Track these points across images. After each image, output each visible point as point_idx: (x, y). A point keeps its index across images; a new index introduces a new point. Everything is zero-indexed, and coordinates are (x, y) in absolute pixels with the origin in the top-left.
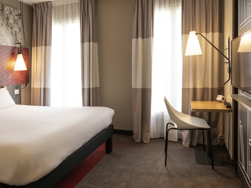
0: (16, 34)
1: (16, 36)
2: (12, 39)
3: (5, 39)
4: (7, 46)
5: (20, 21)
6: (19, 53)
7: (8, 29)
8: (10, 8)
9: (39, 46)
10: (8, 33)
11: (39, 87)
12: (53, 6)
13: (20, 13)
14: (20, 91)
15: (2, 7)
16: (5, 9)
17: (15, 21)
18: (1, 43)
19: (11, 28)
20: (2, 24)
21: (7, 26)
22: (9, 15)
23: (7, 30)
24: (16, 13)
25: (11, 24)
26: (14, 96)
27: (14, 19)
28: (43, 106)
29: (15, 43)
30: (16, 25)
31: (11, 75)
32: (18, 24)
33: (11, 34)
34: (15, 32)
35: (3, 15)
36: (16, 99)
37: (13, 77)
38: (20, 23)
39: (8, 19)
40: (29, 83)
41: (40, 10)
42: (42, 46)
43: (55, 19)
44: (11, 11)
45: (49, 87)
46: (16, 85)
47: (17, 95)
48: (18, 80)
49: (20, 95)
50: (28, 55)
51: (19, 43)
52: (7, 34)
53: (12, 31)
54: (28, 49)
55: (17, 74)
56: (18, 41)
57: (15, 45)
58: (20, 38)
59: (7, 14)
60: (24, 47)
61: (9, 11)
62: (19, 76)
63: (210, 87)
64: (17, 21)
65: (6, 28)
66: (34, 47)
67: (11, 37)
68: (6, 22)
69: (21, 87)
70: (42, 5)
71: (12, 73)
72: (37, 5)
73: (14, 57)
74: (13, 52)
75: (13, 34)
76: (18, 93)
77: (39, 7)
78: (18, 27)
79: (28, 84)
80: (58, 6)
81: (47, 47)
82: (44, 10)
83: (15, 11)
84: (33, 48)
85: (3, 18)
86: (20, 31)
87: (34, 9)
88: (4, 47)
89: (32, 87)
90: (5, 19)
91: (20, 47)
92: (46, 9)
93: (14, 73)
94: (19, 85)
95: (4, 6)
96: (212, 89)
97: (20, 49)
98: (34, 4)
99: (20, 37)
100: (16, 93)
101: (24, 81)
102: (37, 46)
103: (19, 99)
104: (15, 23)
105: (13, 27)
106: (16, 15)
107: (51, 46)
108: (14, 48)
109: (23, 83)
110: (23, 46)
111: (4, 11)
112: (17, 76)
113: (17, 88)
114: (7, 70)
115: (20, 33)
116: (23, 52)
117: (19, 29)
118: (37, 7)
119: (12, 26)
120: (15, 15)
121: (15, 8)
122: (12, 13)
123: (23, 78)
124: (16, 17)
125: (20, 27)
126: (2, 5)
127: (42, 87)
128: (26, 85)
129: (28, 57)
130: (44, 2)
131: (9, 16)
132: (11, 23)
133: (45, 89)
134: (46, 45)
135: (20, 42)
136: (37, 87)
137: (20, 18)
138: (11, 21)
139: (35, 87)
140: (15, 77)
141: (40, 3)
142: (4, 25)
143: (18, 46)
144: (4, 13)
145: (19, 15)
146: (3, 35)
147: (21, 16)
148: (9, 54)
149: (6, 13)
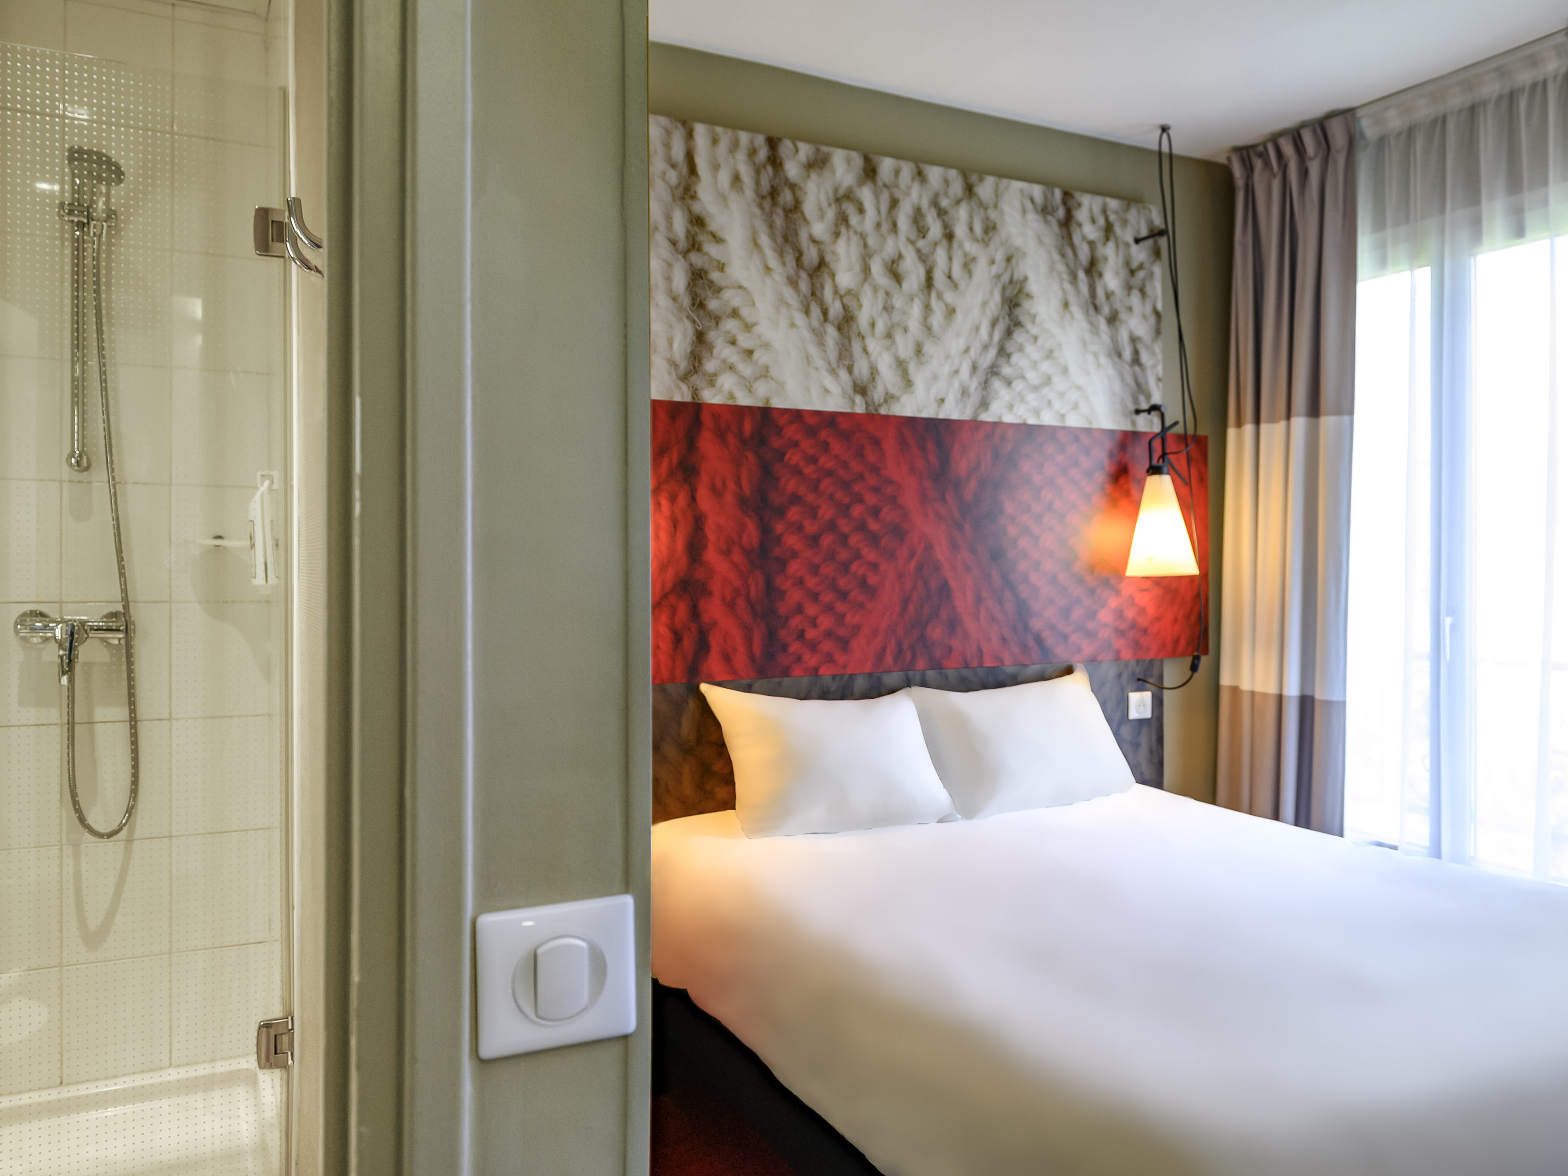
0: (1136, 352)
1: (1137, 368)
2: (1117, 387)
3: (1079, 388)
4: (1088, 431)
5: (1159, 271)
6: (1155, 470)
7: (1095, 330)
8: (1108, 200)
9: (1272, 420)
10: (1096, 355)
11: (1272, 689)
12: (1363, 136)
13: (1158, 221)
14: (1158, 702)
15: (1064, 203)
16: (1082, 215)
17: (1132, 272)
18: (1063, 416)
19: (1113, 319)
20: (1066, 305)
21: (1092, 311)
22: (1099, 246)
23: (1092, 332)
24: (1139, 222)
25: (1109, 295)
26: (1126, 731)
27: (1127, 263)
28: (1297, 824)
29: (1132, 407)
30: (1135, 299)
31: (1113, 602)
32: (1148, 289)
33: (1109, 356)
34: (1134, 340)
35: (1069, 252)
36: (1135, 745)
37: (1119, 614)
38: (1158, 287)
39: (1093, 268)
40: (1206, 652)
41: (1276, 184)
42: (1288, 416)
43: (1380, 223)
44: (1112, 218)
45: (1336, 697)
46: (1138, 662)
47: (1141, 722)
48: (1145, 631)
49: (1156, 723)
50: (1202, 479)
51: (1154, 408)
52: (1090, 358)
53: (1114, 339)
54: (1201, 442)
55: (1146, 600)
56: (1148, 396)
57: (1133, 423)
58: (1161, 374)
59: (1092, 244)
60: (1179, 429)
61: (1101, 221)
62: (1151, 611)
64: (1141, 274)
65: (1085, 326)
66: (1239, 424)
67: (1111, 372)
68: (1084, 288)
69: (1161, 677)
70: (1288, 149)
71: (1118, 593)
72: (1260, 155)
73: (1127, 494)
74: (1119, 462)
75: (1120, 355)
76: (1148, 714)
77: (1267, 164)
78: (1148, 309)
79: (1204, 661)
80: (1399, 135)
81: (1327, 422)
82: (1304, 174)
83: (1132, 216)
84: (1231, 432)
85: (1072, 265)
86: (1158, 332)
87: (1240, 181)
88: (1076, 434)
89: (1226, 680)
90: (1081, 275)
91: (1157, 429)
92: (1314, 168)
93: (1127, 590)
94: (1151, 662)
95: (1077, 195)
97: (1157, 444)
98: (1238, 150)
99: (1160, 368)
100: (1134, 714)
101: (1183, 643)
102: (1257, 421)
103: (1151, 751)
104: (1129, 288)
105: (1123, 315)
106: (1137, 241)
107: (1351, 412)
108: (1127, 439)
109: (1174, 654)
110: (1176, 423)
111: (1073, 227)
112: (1142, 611)
113: (1140, 683)
114: (1092, 568)
115: (1158, 348)
116: (1180, 462)
117: (1152, 319)
118: (1258, 164)
119: (1118, 306)
120: (1130, 238)
121: (1131, 200)
122: (1117, 229)
123: (1176, 620)
124: (1135, 249)
125: (1160, 307)
126: (1067, 195)
127: (1292, 690)
128: (1194, 668)
129: (1206, 488)
130: (1304, 125)
131: (1101, 251)
132: (1113, 293)
133: (1306, 704)
134: (1314, 410)
135: (1156, 399)
136: (1259, 688)
137: (1157, 253)
138: (1112, 280)
139: (1245, 686)
140: (1130, 614)
141: (1275, 138)
142: (1075, 309)
143: (1148, 425)
144: (1076, 239)
145: (1155, 234)
146: (1073, 369)
147: (1163, 242)
148: (1100, 477)
149: (1084, 238)
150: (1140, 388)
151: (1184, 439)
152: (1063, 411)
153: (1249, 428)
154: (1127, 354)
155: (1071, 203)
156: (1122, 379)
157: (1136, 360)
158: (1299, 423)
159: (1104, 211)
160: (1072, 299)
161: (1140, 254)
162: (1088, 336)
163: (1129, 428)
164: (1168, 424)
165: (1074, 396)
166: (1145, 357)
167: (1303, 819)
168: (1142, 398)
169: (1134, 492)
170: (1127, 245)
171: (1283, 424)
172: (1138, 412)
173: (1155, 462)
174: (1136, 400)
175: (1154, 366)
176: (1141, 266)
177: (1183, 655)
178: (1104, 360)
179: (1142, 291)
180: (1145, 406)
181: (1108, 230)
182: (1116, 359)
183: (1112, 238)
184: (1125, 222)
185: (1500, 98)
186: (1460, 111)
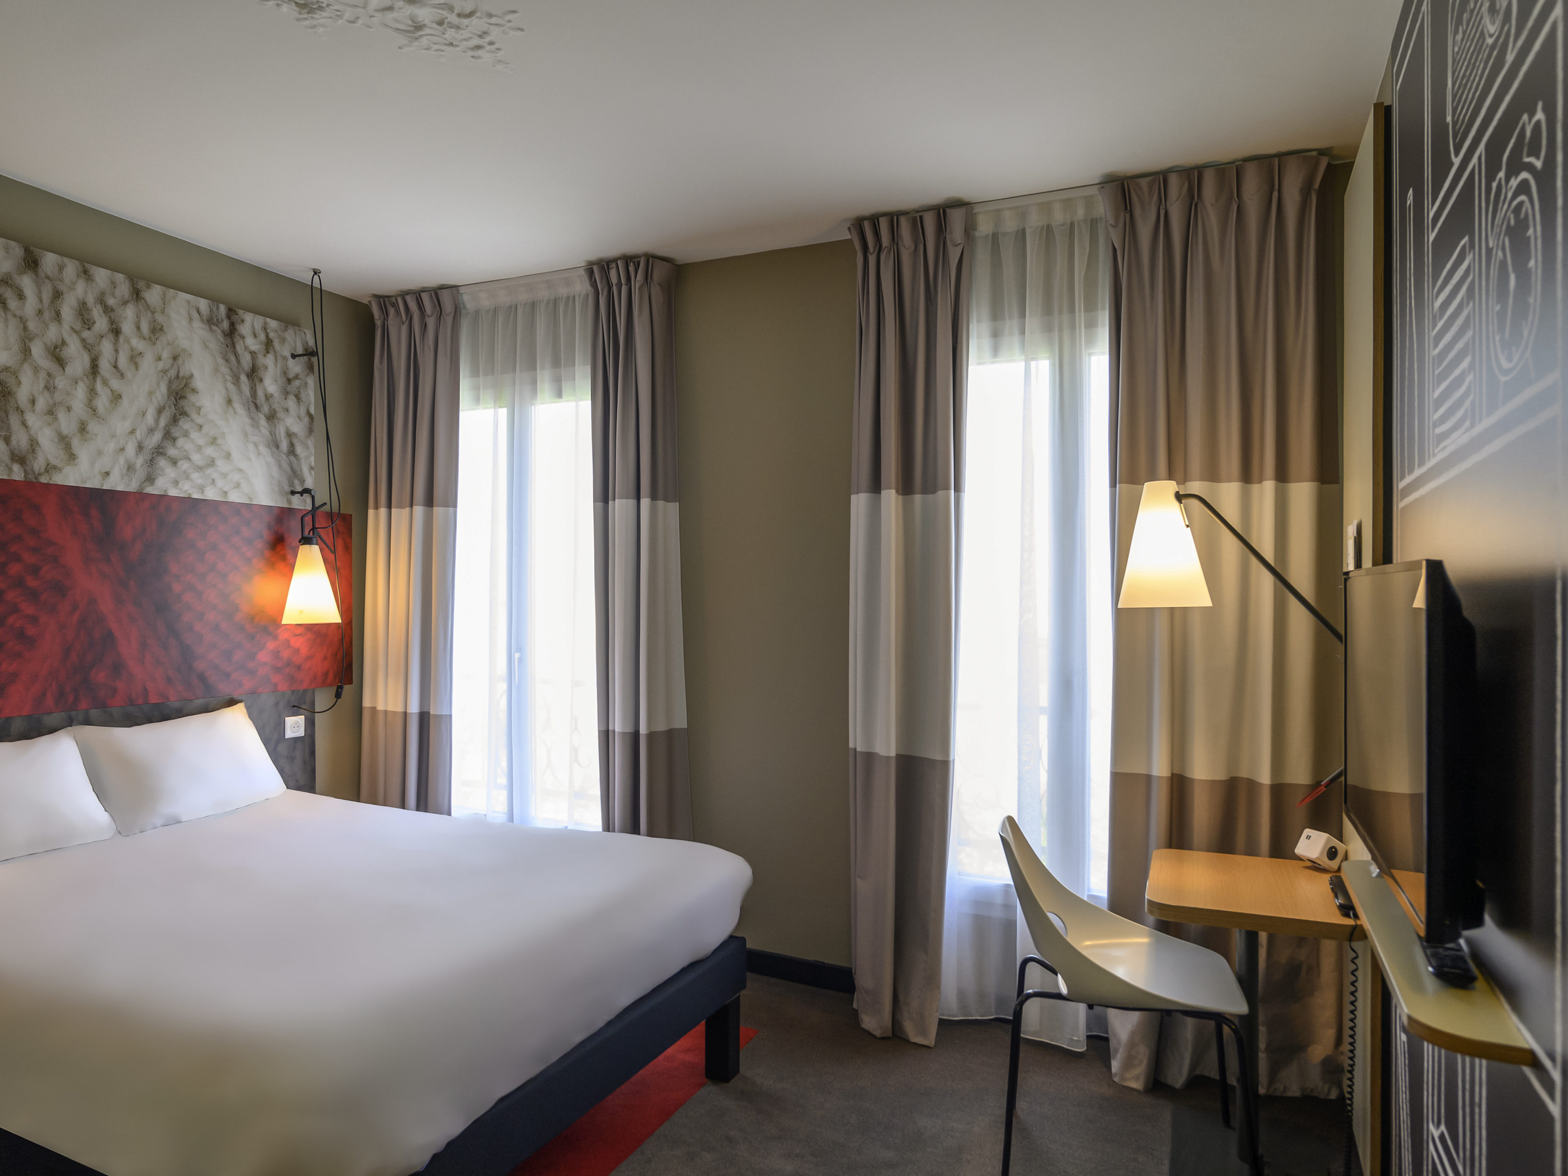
0: (292, 445)
1: (292, 458)
2: (275, 471)
3: (241, 470)
4: (249, 506)
5: (311, 381)
6: (306, 541)
7: (255, 424)
8: (268, 320)
9: (400, 506)
10: (256, 445)
11: (400, 709)
12: (465, 307)
13: (311, 343)
14: (310, 724)
15: (229, 317)
16: (244, 329)
17: (289, 381)
18: (226, 493)
19: (272, 417)
20: (229, 401)
21: (253, 409)
22: (260, 356)
23: (253, 426)
24: (295, 342)
25: (268, 397)
26: (282, 749)
27: (285, 373)
28: (418, 809)
29: (287, 489)
30: (291, 403)
31: (271, 645)
32: (303, 395)
33: (268, 446)
34: (290, 435)
35: (233, 358)
36: (291, 759)
37: (276, 654)
38: (311, 395)
39: (254, 374)
40: (350, 682)
41: (404, 329)
42: (411, 506)
43: (475, 373)
44: (272, 335)
45: (444, 712)
46: (293, 692)
47: (296, 739)
48: (299, 668)
49: (308, 741)
50: (347, 548)
51: (307, 491)
52: (251, 447)
53: (273, 434)
54: (346, 519)
55: (301, 644)
56: (302, 481)
57: (289, 501)
58: (313, 464)
59: (253, 354)
60: (327, 508)
61: (262, 337)
62: (304, 651)
63: (1265, 778)
64: (297, 383)
65: (247, 420)
66: (377, 507)
67: (270, 459)
68: (246, 389)
69: (313, 704)
70: (413, 306)
71: (275, 638)
72: (393, 305)
73: (284, 558)
74: (276, 533)
75: (278, 447)
76: (301, 733)
77: (398, 312)
78: (303, 411)
79: (347, 688)
80: (488, 311)
81: (438, 511)
82: (424, 327)
83: (289, 335)
84: (371, 512)
85: (235, 369)
86: (311, 431)
87: (378, 323)
88: (237, 508)
89: (367, 703)
90: (243, 378)
91: (309, 508)
92: (431, 323)
93: (283, 636)
94: (305, 691)
95: (241, 312)
96: (1279, 790)
97: (308, 519)
98: (378, 297)
99: (312, 459)
100: (289, 734)
101: (331, 675)
102: (389, 506)
103: (305, 763)
104: (286, 393)
105: (281, 414)
106: (294, 356)
107: (455, 506)
108: (283, 515)
109: (324, 684)
110: (325, 504)
111: (237, 338)
112: (297, 651)
113: (295, 709)
114: (252, 618)
115: (310, 443)
116: (326, 534)
117: (306, 419)
118: (392, 311)
119: (276, 406)
120: (288, 355)
121: (289, 322)
122: (276, 344)
123: (325, 658)
124: (291, 362)
125: (312, 411)
126: (231, 311)
127: (414, 708)
128: (338, 695)
129: (350, 554)
130: (424, 290)
131: (261, 360)
132: (272, 396)
133: (424, 718)
134: (429, 502)
135: (309, 484)
136: (390, 708)
137: (311, 368)
138: (271, 384)
139: (380, 707)
140: (286, 654)
141: (404, 294)
142: (237, 405)
143: (301, 504)
144: (239, 348)
145: (310, 353)
146: (235, 455)
147: (314, 359)
148: (259, 544)
149: (246, 348)
150: (295, 473)
151: (331, 516)
152: (226, 489)
153: (383, 511)
154: (284, 445)
155: (234, 318)
156: (280, 466)
157: (292, 451)
158: (419, 510)
159: (265, 329)
160: (235, 397)
161: (296, 367)
162: (249, 429)
163: (285, 505)
164: (317, 504)
165: (236, 477)
166: (299, 449)
167: (423, 805)
168: (296, 482)
169: (289, 557)
170: (285, 358)
171: (408, 509)
172: (293, 493)
173: (306, 534)
174: (291, 484)
175: (308, 457)
176: (297, 377)
177: (330, 685)
178: (263, 449)
179: (298, 397)
180: (299, 489)
181: (269, 344)
182: (274, 449)
183: (271, 351)
184: (283, 340)
185: (548, 302)
186: (525, 304)
